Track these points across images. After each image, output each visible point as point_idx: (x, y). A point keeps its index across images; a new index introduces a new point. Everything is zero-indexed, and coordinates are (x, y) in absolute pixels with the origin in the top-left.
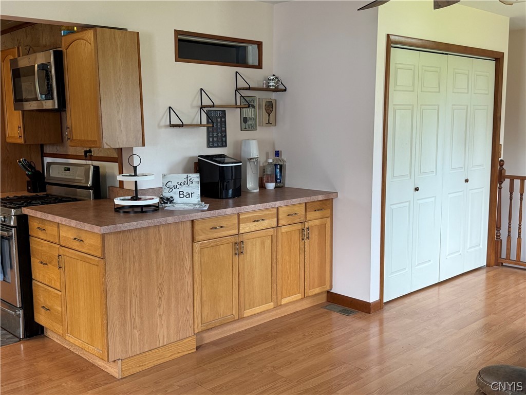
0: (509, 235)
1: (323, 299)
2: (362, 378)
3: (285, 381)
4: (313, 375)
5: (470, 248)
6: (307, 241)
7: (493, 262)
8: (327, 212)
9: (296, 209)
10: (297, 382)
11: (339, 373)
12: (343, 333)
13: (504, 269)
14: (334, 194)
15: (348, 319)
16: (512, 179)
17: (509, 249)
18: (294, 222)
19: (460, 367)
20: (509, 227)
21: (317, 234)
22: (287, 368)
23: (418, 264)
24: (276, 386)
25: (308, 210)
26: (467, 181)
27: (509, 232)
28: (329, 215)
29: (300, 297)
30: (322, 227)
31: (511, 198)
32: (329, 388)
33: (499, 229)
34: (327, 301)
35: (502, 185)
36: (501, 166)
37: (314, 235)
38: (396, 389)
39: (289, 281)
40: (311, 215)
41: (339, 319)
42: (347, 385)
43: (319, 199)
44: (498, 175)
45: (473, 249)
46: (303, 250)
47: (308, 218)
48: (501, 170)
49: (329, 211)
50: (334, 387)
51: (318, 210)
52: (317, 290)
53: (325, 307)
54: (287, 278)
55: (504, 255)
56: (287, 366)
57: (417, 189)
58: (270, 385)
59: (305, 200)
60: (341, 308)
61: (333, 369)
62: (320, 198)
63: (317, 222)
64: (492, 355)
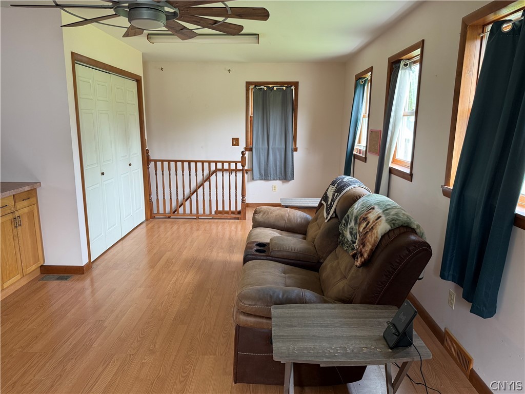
0: (157, 198)
1: (38, 273)
2: (106, 327)
3: (40, 355)
4: (63, 341)
5: (136, 210)
6: (19, 228)
7: (149, 217)
8: (33, 200)
9: (6, 202)
10: (53, 351)
11: (86, 330)
12: (70, 296)
13: (157, 220)
14: (38, 184)
15: (67, 284)
16: (156, 161)
17: (158, 207)
18: (6, 213)
19: (169, 294)
20: (157, 193)
21: (27, 220)
22: (36, 343)
23: (109, 228)
24: (33, 364)
25: (17, 200)
26: (130, 165)
27: (157, 196)
28: (35, 202)
29: (20, 278)
30: (30, 214)
31: (156, 174)
32: (84, 345)
33: (150, 195)
34: (41, 273)
35: (149, 166)
36: (147, 153)
37: (25, 222)
38: (136, 326)
39: (7, 267)
40: (20, 204)
41: (60, 286)
42: (98, 338)
43: (26, 190)
44: (146, 160)
45: (138, 211)
46: (16, 237)
47: (18, 207)
48: (148, 156)
49: (35, 199)
50: (88, 343)
51: (26, 200)
52: (33, 267)
53: (42, 279)
54: (5, 264)
55: (155, 211)
56: (35, 342)
57: (103, 174)
58: (27, 365)
59: (13, 192)
60: (57, 276)
61: (78, 329)
62: (27, 188)
63: (26, 210)
64: (183, 279)
